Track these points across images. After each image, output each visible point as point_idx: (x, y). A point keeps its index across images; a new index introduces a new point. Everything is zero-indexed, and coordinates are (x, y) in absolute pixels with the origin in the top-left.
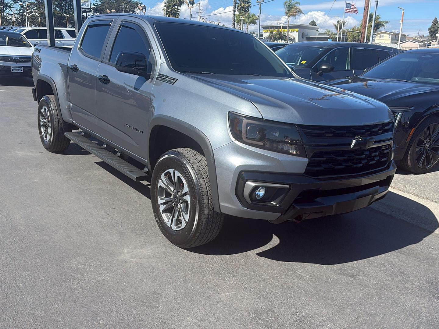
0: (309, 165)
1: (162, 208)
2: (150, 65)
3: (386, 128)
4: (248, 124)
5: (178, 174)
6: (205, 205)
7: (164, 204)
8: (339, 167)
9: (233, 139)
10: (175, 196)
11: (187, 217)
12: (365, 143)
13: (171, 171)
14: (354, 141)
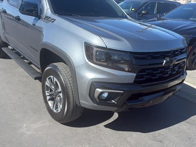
0: (136, 78)
1: (48, 98)
2: (41, 10)
3: (183, 51)
4: (97, 51)
5: (55, 79)
6: (71, 101)
7: (49, 95)
8: (155, 78)
9: (88, 61)
10: (55, 92)
11: (61, 106)
12: (171, 62)
13: (52, 77)
14: (165, 61)
